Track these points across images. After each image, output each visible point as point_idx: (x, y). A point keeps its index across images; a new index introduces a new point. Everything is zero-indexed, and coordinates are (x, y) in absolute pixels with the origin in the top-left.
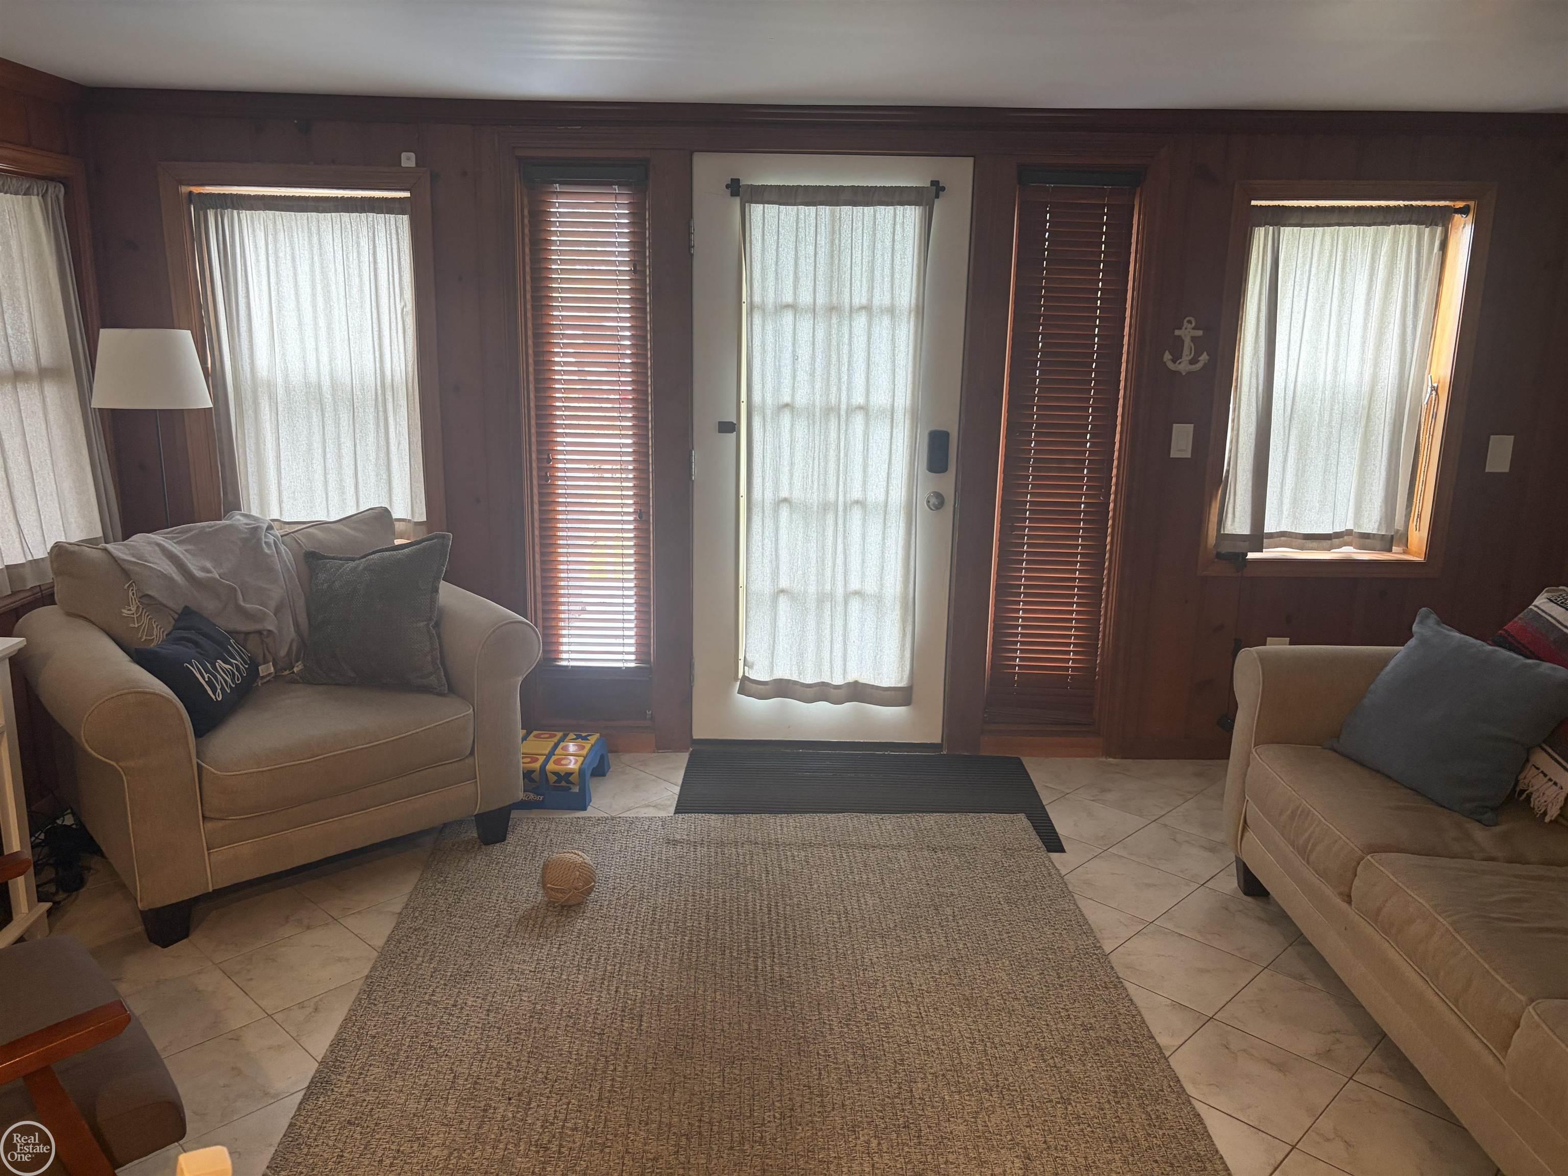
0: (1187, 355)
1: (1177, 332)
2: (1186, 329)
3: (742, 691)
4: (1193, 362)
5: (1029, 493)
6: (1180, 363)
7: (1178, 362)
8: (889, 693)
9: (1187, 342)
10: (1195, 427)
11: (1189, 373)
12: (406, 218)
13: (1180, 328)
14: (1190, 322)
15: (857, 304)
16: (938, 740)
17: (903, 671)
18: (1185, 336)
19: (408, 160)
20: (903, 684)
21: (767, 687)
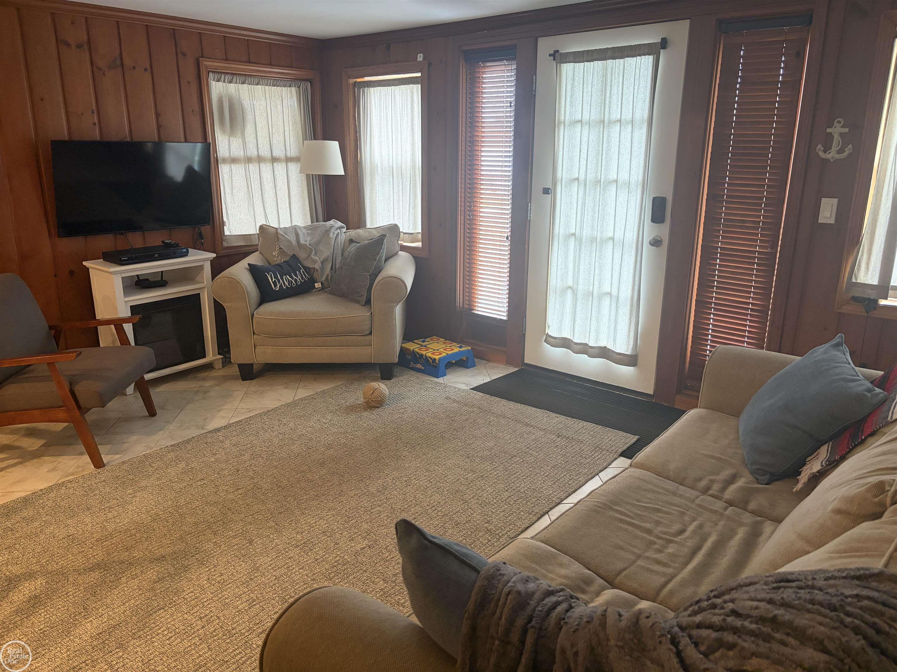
0: (835, 147)
1: (828, 130)
2: (836, 127)
3: (546, 341)
4: (839, 152)
5: (719, 241)
6: (829, 153)
7: (828, 152)
8: (619, 356)
9: (836, 137)
10: (839, 201)
11: (837, 160)
12: (419, 86)
13: (831, 127)
14: (839, 122)
15: (614, 118)
16: (651, 392)
17: (628, 345)
18: (835, 133)
19: (420, 57)
20: (629, 353)
21: (556, 340)
